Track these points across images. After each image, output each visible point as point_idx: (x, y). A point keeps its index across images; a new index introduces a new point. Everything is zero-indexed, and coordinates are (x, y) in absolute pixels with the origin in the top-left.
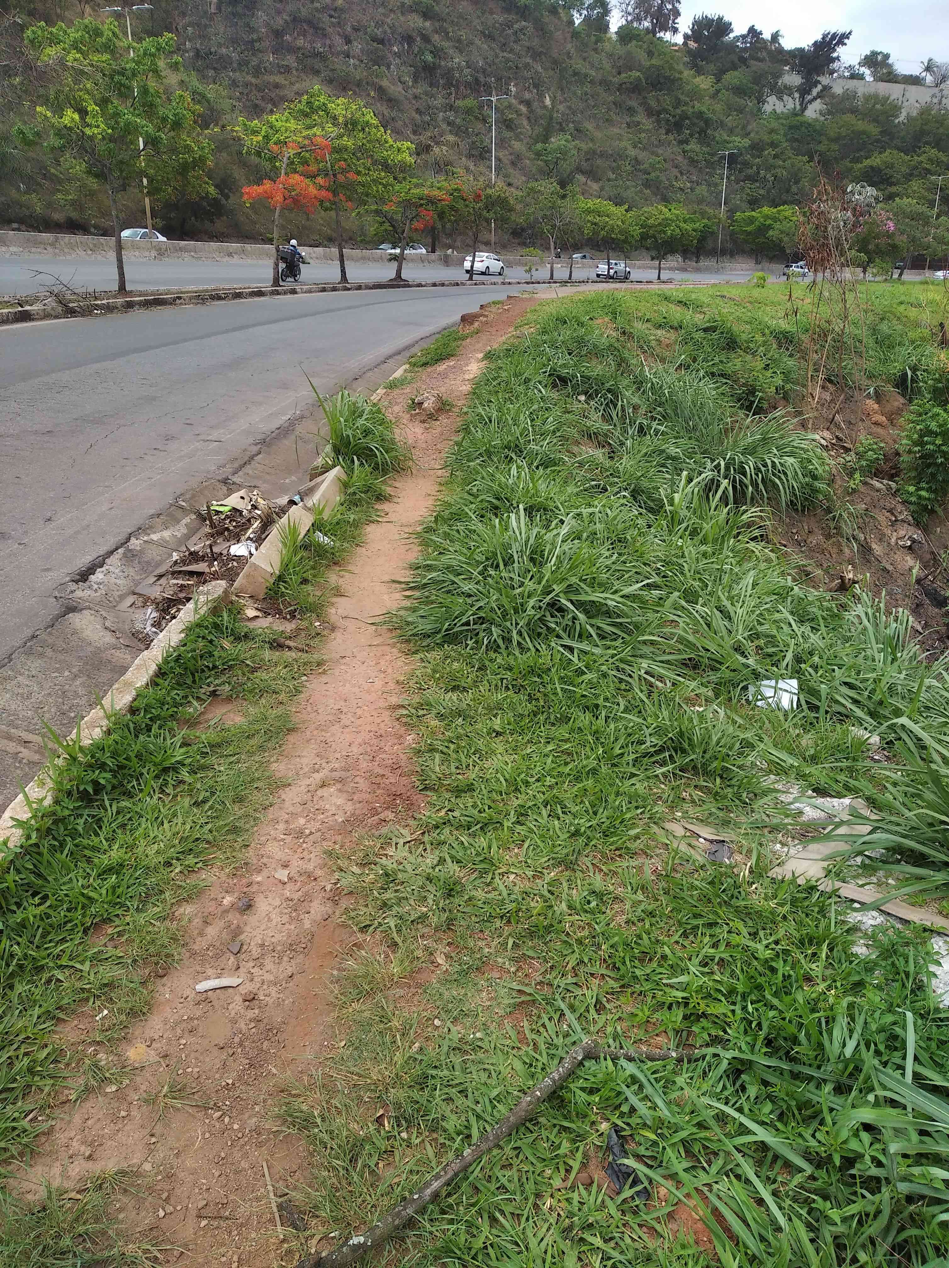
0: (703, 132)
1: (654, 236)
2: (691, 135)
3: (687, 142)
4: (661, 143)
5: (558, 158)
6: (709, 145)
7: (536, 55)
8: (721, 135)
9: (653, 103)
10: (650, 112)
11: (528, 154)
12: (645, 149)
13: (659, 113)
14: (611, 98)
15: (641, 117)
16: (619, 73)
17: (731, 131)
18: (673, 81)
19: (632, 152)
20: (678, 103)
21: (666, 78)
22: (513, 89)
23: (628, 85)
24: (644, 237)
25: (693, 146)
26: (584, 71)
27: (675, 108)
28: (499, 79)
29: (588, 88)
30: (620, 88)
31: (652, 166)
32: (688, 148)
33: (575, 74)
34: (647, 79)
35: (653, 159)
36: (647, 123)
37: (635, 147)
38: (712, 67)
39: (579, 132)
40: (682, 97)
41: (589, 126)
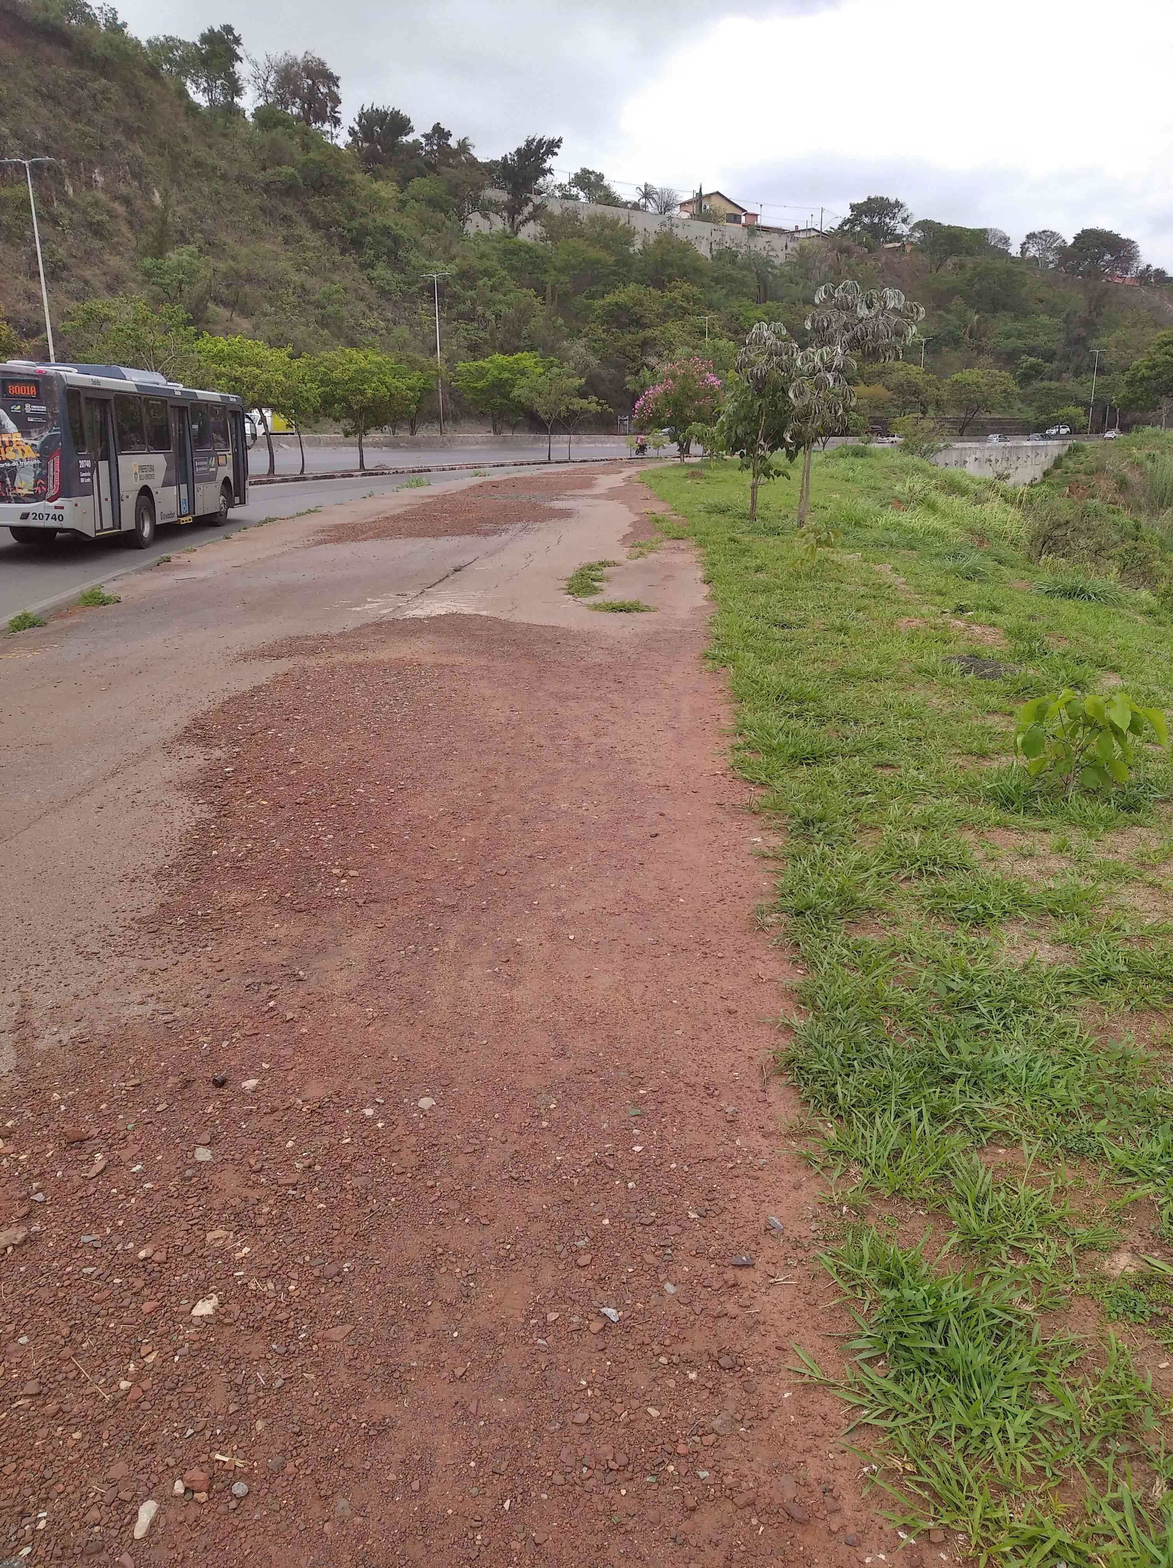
0: (392, 254)
1: (344, 399)
2: (377, 257)
3: (371, 266)
4: (335, 267)
5: (181, 282)
6: (402, 271)
7: (131, 132)
8: (417, 258)
9: (318, 212)
10: (316, 225)
11: (133, 275)
12: (312, 273)
13: (327, 227)
14: (256, 201)
15: (302, 229)
16: (264, 169)
17: (430, 255)
18: (343, 183)
19: (297, 278)
20: (353, 213)
21: (331, 178)
22: (100, 179)
23: (279, 185)
24: (328, 401)
25: (381, 271)
26: (210, 161)
27: (350, 219)
28: (75, 162)
29: (218, 185)
30: (267, 188)
31: (328, 297)
32: (374, 274)
33: (198, 164)
34: (305, 180)
35: (326, 287)
36: (314, 239)
37: (298, 270)
38: (391, 172)
39: (211, 246)
40: (358, 206)
41: (225, 237)
